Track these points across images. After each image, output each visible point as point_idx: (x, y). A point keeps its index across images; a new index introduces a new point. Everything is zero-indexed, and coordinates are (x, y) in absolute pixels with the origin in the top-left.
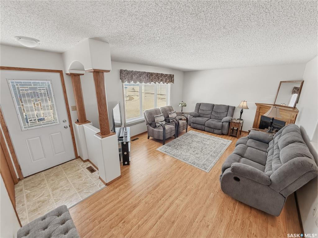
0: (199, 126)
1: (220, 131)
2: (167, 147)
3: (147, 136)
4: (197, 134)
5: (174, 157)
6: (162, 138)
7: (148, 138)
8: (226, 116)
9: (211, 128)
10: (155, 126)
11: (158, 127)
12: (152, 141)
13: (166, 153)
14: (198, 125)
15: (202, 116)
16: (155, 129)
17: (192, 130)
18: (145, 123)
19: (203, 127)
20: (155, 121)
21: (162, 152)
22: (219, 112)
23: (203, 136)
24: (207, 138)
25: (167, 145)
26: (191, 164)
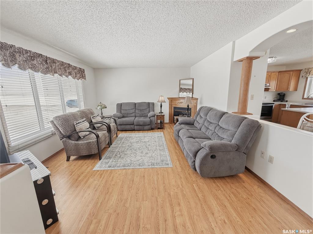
0: (128, 127)
1: (150, 126)
2: (107, 161)
3: (64, 156)
4: (130, 135)
5: (126, 168)
6: (95, 151)
7: (68, 160)
8: (149, 112)
9: (141, 125)
10: (77, 137)
11: (84, 137)
12: (77, 162)
13: (112, 168)
14: (126, 126)
15: (125, 115)
16: (80, 142)
17: (122, 133)
18: (57, 137)
19: (132, 126)
20: (75, 130)
21: (105, 169)
22: (142, 109)
23: (137, 135)
24: (143, 136)
25: (106, 158)
26: (150, 167)
